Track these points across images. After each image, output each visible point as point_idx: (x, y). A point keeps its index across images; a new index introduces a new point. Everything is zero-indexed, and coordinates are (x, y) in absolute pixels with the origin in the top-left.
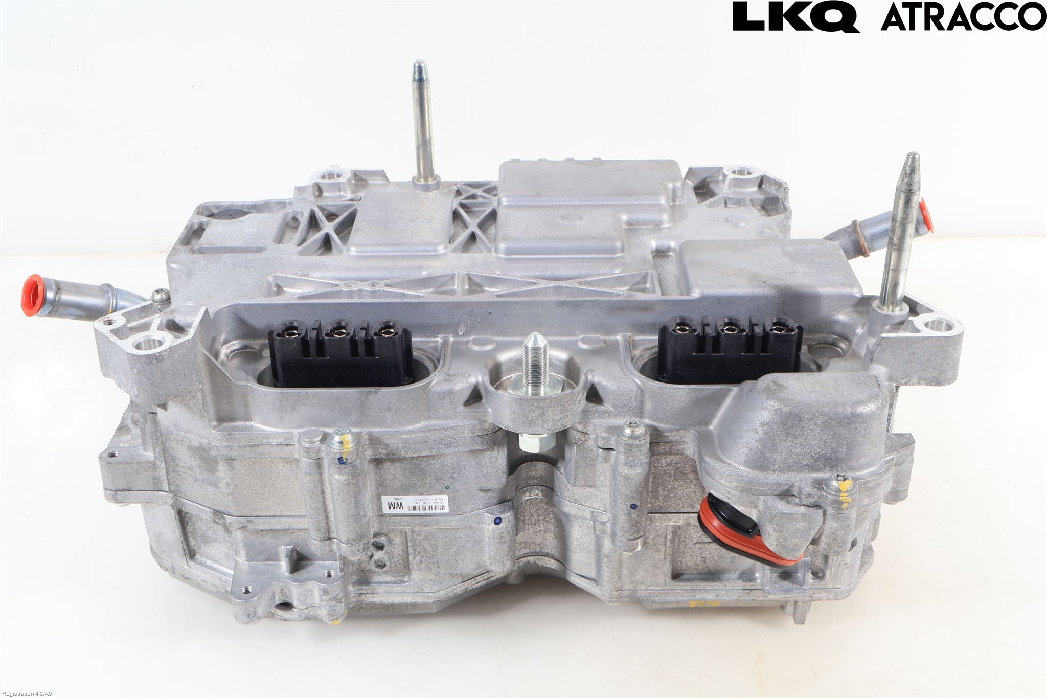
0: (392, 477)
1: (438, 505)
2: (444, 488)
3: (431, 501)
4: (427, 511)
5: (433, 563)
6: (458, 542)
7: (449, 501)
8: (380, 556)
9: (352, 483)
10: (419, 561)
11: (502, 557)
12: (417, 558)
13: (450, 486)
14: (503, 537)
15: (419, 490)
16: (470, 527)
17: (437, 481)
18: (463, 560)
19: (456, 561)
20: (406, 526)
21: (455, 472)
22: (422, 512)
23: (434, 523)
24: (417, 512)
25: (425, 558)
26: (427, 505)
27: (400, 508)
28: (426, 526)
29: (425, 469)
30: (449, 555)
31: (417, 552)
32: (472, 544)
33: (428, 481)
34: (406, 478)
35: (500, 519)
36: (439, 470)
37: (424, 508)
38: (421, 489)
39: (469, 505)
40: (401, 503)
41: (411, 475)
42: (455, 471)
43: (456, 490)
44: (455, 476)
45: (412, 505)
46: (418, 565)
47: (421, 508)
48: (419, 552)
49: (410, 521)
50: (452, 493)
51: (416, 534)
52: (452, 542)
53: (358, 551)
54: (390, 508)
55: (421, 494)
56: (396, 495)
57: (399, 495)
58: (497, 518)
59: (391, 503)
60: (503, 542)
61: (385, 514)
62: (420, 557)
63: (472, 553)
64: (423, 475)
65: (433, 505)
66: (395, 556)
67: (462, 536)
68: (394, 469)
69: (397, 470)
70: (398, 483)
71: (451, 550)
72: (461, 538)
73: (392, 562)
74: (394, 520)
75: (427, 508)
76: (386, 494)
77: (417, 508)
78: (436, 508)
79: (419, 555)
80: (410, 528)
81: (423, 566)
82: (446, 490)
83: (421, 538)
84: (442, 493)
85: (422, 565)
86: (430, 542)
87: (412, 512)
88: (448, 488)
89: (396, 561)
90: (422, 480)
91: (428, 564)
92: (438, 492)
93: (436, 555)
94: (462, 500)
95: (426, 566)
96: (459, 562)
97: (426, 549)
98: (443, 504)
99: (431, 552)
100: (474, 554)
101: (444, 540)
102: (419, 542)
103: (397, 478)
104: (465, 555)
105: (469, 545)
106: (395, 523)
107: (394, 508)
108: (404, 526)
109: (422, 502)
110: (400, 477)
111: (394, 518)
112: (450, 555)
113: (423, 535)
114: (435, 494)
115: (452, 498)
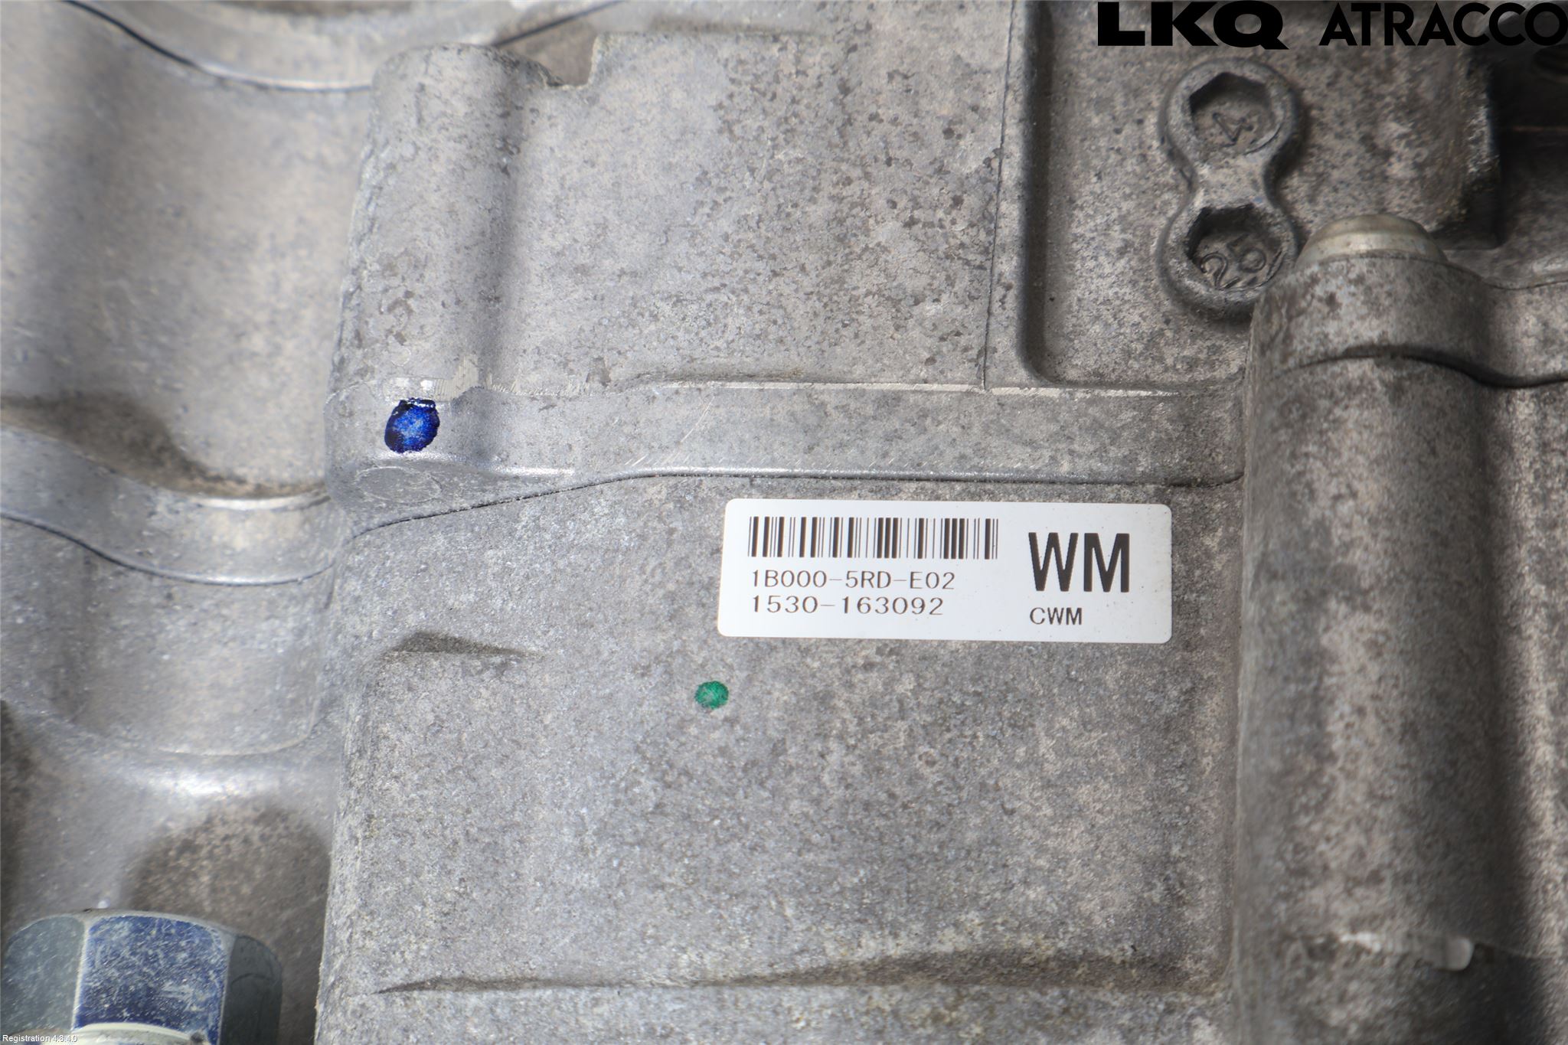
0: (1084, 793)
1: (791, 562)
2: (734, 689)
3: (831, 594)
4: (869, 510)
5: (873, 117)
6: (701, 265)
7: (711, 586)
8: (1221, 176)
9: (1335, 886)
10: (969, 138)
11: (423, 155)
12: (974, 164)
13: (693, 709)
14: (391, 309)
15: (907, 684)
16: (605, 382)
17: (777, 749)
18: (687, 132)
19: (727, 127)
20: (1022, 404)
21: (644, 816)
22: (905, 509)
23: (837, 419)
24: (938, 511)
25: (921, 158)
26: (867, 561)
27: (1053, 540)
28: (890, 402)
29: (845, 852)
30: (769, 176)
31: (971, 201)
32: (612, 253)
33: (837, 754)
34: (983, 785)
35: (394, 440)
36: (751, 838)
37: (887, 537)
38: (889, 684)
39: (591, 547)
40: (1040, 584)
41: (949, 810)
42: (641, 825)
43: (657, 670)
44: (647, 784)
45: (971, 567)
46: (975, 109)
47: (907, 538)
48: (957, 202)
49: (995, 443)
50: (682, 652)
51: (963, 341)
52: (740, 266)
53: (1331, 300)
54: (1122, 542)
55: (894, 649)
56: (1071, 651)
57: (1050, 650)
58: (417, 446)
59: (1106, 586)
60: (402, 267)
61: (1160, 498)
62: (954, 166)
63: (617, 184)
64: (867, 806)
65: (824, 562)
66: (1131, 164)
67: (666, 308)
68: (1061, 860)
69: (1041, 850)
70: (1045, 745)
71: (754, 211)
72: (679, 301)
73: (1152, 120)
74: (1101, 452)
75: (867, 538)
76: (1137, 654)
77: (935, 538)
78: (810, 535)
79: (962, 181)
80: (996, 391)
81: (944, 104)
82: (722, 678)
83: (930, 309)
84: (758, 651)
85: (946, 110)
86: (876, 279)
87: (973, 511)
88: (711, 695)
89: (1128, 130)
90: (874, 768)
91: (905, 118)
92: (779, 659)
93: (848, 181)
94: (633, 587)
95: (924, 103)
96: (711, 123)
97: (910, 223)
98: (761, 563)
99: (881, 203)
100: (607, 179)
101: (783, 286)
102: (950, 281)
103: (1048, 784)
104: (668, 168)
105: (634, 248)
106: (1095, 427)
107: (1092, 541)
108: (1038, 403)
109: (899, 590)
110: (1029, 797)
111: (1096, 465)
112: (763, 167)
113: (915, 333)
114: (803, 648)
115: (692, 612)
